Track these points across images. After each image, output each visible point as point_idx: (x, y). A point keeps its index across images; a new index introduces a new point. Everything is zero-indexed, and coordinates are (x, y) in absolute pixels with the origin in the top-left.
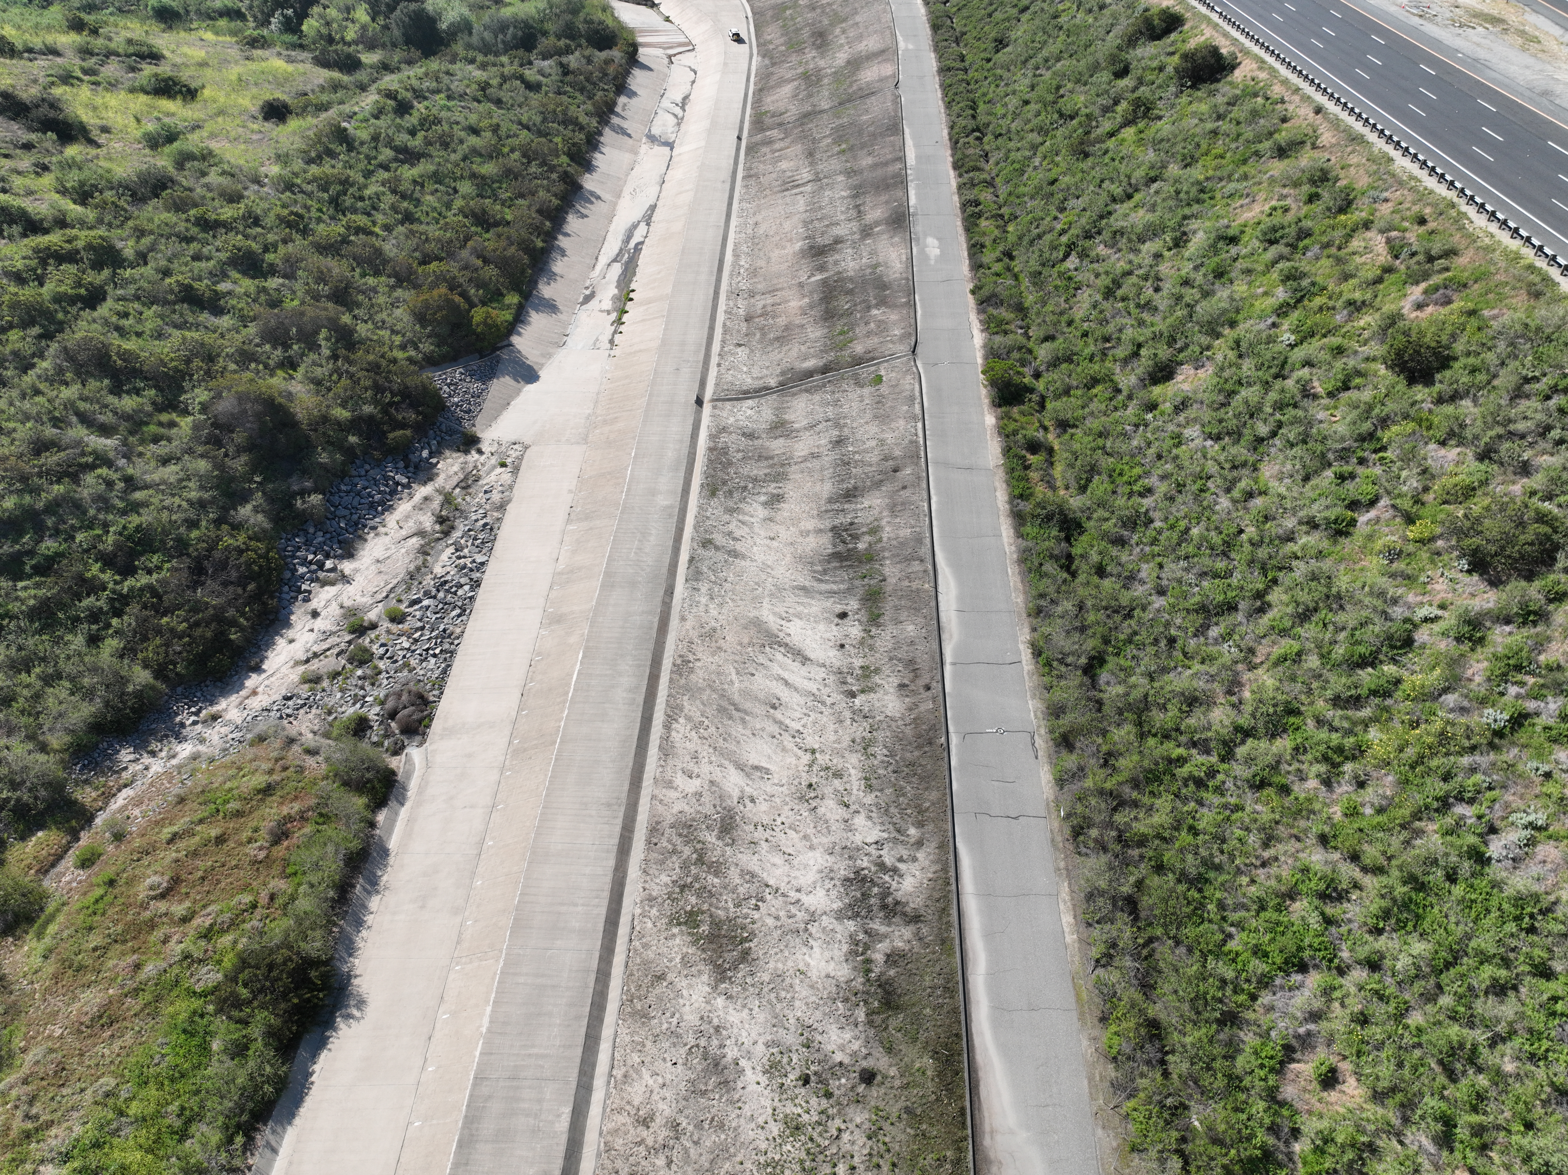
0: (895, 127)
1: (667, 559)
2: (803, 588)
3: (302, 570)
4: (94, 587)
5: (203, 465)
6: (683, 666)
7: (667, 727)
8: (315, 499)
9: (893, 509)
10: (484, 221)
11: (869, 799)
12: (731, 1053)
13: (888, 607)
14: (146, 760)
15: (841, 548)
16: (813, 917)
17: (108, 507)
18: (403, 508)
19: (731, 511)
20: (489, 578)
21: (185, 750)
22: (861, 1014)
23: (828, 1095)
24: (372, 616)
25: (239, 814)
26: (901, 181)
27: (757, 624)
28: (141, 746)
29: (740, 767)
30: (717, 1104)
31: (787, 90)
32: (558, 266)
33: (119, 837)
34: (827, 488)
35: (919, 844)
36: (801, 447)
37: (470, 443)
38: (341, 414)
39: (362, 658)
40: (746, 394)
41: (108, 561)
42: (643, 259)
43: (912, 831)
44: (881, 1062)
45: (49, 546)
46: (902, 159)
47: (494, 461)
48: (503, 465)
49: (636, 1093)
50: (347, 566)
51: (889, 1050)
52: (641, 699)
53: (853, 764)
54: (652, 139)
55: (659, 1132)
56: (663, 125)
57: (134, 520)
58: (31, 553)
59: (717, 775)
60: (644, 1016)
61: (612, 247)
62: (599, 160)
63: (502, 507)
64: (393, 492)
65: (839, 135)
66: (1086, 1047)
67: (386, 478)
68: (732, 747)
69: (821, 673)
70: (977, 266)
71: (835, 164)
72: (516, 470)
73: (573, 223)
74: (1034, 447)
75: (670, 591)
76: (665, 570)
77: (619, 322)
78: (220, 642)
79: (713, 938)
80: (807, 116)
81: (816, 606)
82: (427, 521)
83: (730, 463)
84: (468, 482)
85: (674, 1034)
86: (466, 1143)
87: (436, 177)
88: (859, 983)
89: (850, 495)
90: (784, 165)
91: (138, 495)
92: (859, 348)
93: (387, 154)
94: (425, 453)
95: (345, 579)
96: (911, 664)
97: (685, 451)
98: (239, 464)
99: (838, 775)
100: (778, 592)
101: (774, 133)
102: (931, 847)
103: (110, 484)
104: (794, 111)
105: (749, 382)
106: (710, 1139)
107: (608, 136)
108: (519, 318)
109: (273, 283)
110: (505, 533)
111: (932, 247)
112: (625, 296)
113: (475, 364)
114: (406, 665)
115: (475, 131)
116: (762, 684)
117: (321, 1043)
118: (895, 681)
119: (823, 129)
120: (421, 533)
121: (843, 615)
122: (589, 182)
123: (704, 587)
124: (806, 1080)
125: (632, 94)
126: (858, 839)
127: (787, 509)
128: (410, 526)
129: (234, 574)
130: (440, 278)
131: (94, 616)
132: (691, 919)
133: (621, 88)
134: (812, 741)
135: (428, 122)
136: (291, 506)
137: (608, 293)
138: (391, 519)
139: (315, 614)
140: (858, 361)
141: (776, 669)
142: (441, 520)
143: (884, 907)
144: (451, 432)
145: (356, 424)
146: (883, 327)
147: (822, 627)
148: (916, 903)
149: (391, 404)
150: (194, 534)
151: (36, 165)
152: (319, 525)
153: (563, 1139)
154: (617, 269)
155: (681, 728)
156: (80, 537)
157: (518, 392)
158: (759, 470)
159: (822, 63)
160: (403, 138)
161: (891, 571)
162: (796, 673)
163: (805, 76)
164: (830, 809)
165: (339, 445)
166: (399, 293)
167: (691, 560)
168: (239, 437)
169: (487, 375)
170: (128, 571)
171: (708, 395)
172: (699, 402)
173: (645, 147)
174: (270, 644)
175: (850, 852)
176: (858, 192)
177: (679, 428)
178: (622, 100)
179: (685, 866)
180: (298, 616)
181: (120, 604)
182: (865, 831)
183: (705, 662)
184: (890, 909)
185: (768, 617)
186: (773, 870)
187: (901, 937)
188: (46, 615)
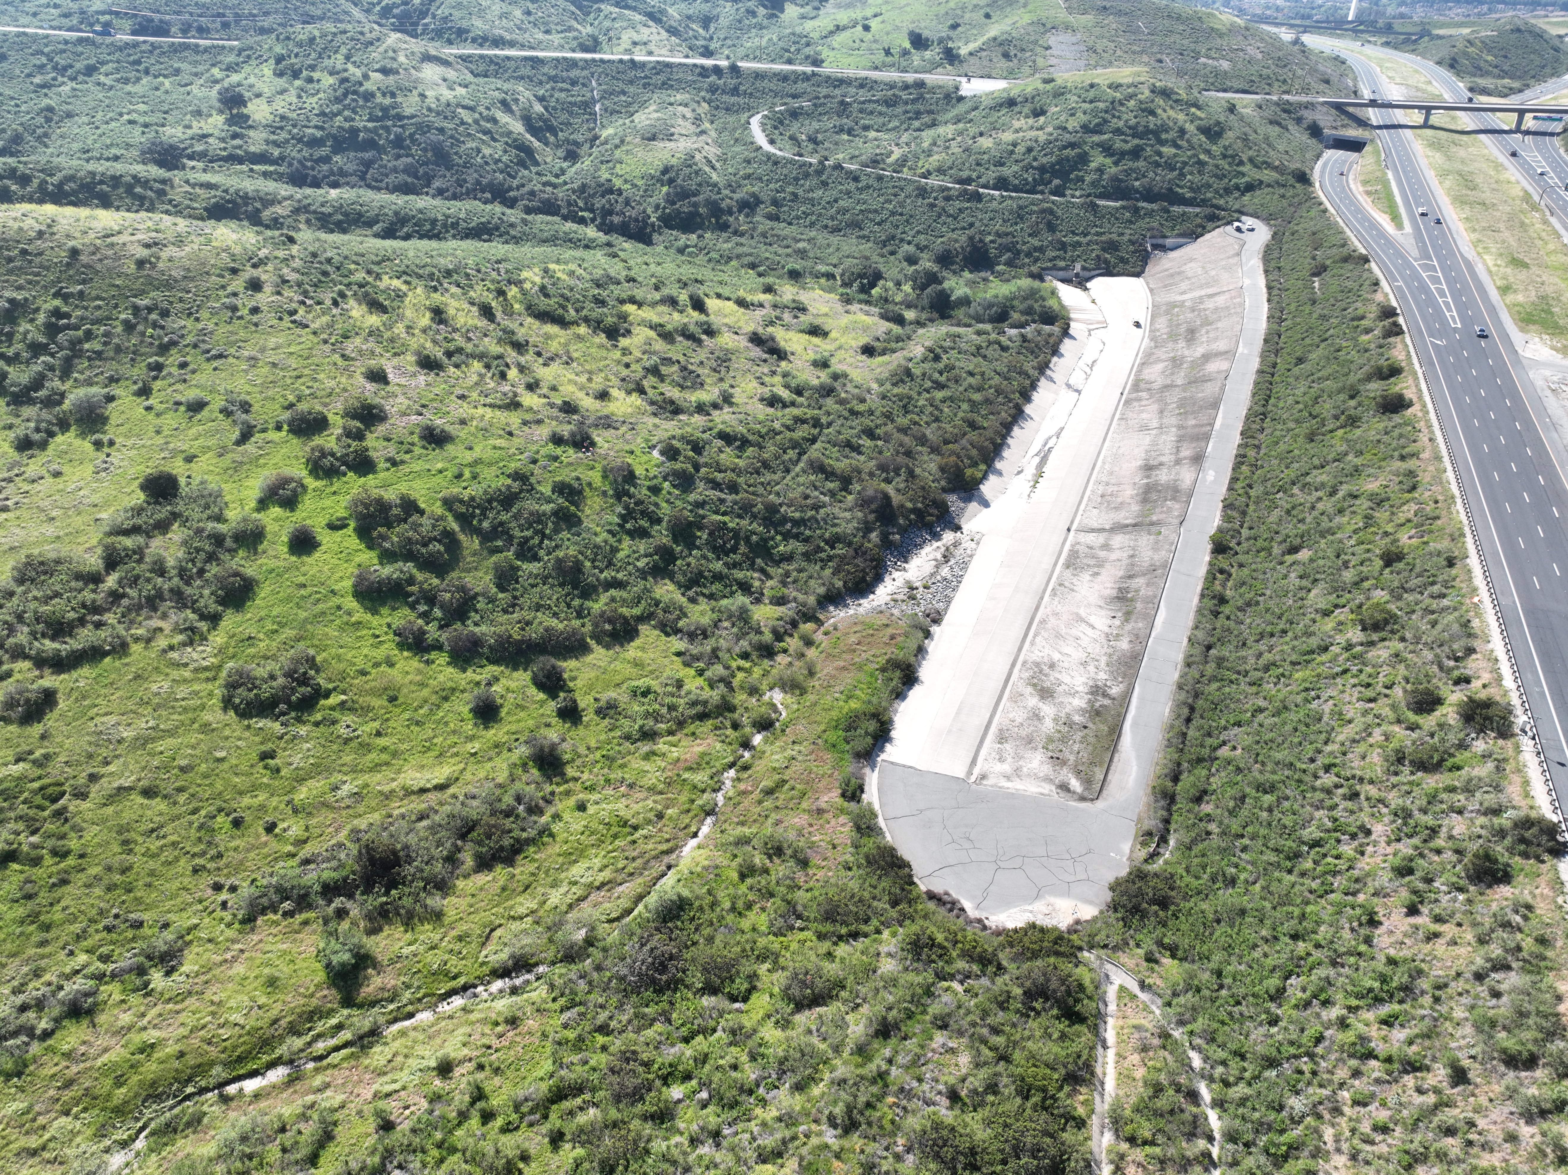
0: (1215, 405)
1: (1042, 587)
2: (1100, 606)
3: (889, 563)
4: (823, 550)
5: (860, 514)
6: (1043, 622)
7: (1034, 637)
8: (897, 537)
9: (1148, 585)
10: (973, 425)
11: (1107, 669)
12: (1042, 714)
13: (1134, 617)
14: (839, 611)
15: (1120, 595)
16: (1077, 692)
17: (827, 523)
18: (928, 549)
19: (1074, 575)
20: (965, 580)
21: (852, 610)
22: (1087, 715)
23: (1071, 728)
24: (916, 585)
25: (877, 629)
26: (1207, 437)
27: (1077, 614)
28: (837, 607)
29: (1060, 652)
30: (1036, 722)
31: (1160, 367)
32: (1006, 453)
33: (836, 629)
34: (1121, 573)
35: (1121, 682)
36: (1113, 556)
37: (957, 528)
38: (909, 505)
39: (913, 598)
40: (1093, 530)
41: (827, 542)
42: (1052, 457)
43: (1120, 679)
44: (1090, 725)
45: (808, 532)
46: (1212, 425)
47: (968, 538)
48: (972, 540)
49: (1011, 716)
50: (906, 565)
51: (1094, 723)
52: (1025, 628)
53: (1104, 660)
54: (1069, 386)
55: (1017, 724)
56: (1076, 379)
57: (835, 530)
58: (802, 534)
59: (1051, 653)
60: (1015, 702)
61: (1036, 447)
62: (1035, 396)
63: (971, 556)
64: (924, 542)
65: (1182, 403)
66: (1160, 737)
67: (922, 536)
68: (1058, 647)
69: (1099, 632)
70: (1230, 489)
71: (1174, 421)
72: (978, 543)
73: (1016, 431)
74: (1222, 571)
75: (1042, 598)
76: (1041, 591)
77: (1034, 487)
78: (863, 579)
79: (1041, 690)
80: (1166, 387)
81: (1103, 612)
82: (939, 556)
83: (1078, 557)
84: (956, 544)
85: (1025, 707)
87: (951, 399)
88: (1089, 709)
89: (1130, 577)
90: (1144, 415)
91: (837, 521)
92: (1154, 518)
93: (928, 384)
94: (938, 529)
95: (905, 570)
96: (1137, 636)
97: (1058, 549)
98: (871, 517)
99: (1097, 661)
100: (1089, 605)
101: (1144, 395)
102: (1125, 684)
103: (827, 515)
104: (1160, 382)
105: (1096, 525)
106: (1032, 728)
107: (1043, 382)
108: (985, 477)
109: (880, 443)
110: (972, 567)
111: (1210, 475)
112: (1039, 474)
113: (963, 494)
114: (931, 603)
115: (971, 374)
116: (1074, 632)
117: (911, 688)
118: (1128, 639)
119: (1173, 397)
120: (936, 560)
121: (1114, 617)
122: (1028, 409)
123: (1056, 599)
124: (1065, 724)
125: (1061, 356)
126: (1099, 677)
127: (1099, 578)
128: (931, 556)
129: (868, 558)
130: (953, 453)
131: (822, 560)
132: (1035, 685)
133: (1055, 352)
134: (1089, 650)
135: (950, 368)
136: (887, 536)
137: (1030, 471)
138: (924, 552)
139: (894, 580)
140: (1152, 524)
141: (1081, 629)
142: (944, 556)
143: (1103, 694)
144: (950, 522)
145: (914, 510)
146: (1170, 510)
147: (1104, 619)
148: (1115, 695)
149: (928, 505)
150: (855, 539)
151: (771, 371)
152: (897, 548)
153: (987, 720)
154: (1037, 460)
155: (1038, 639)
156: (818, 531)
157: (981, 510)
158: (1092, 562)
159: (1187, 353)
160: (936, 375)
161: (1139, 606)
162: (1089, 631)
163: (1174, 360)
164: (1091, 668)
165: (907, 518)
166: (933, 456)
167: (1053, 589)
168: (873, 506)
169: (968, 499)
170: (833, 548)
171: (1074, 527)
172: (1069, 530)
173: (1064, 391)
174: (878, 585)
175: (1095, 680)
176: (1181, 439)
177: (1057, 539)
178: (1055, 359)
179: (1035, 673)
180: (887, 579)
181: (830, 558)
182: (1102, 676)
183: (1052, 622)
184: (1105, 695)
185: (1082, 612)
186: (1066, 678)
187: (1107, 702)
188: (807, 556)
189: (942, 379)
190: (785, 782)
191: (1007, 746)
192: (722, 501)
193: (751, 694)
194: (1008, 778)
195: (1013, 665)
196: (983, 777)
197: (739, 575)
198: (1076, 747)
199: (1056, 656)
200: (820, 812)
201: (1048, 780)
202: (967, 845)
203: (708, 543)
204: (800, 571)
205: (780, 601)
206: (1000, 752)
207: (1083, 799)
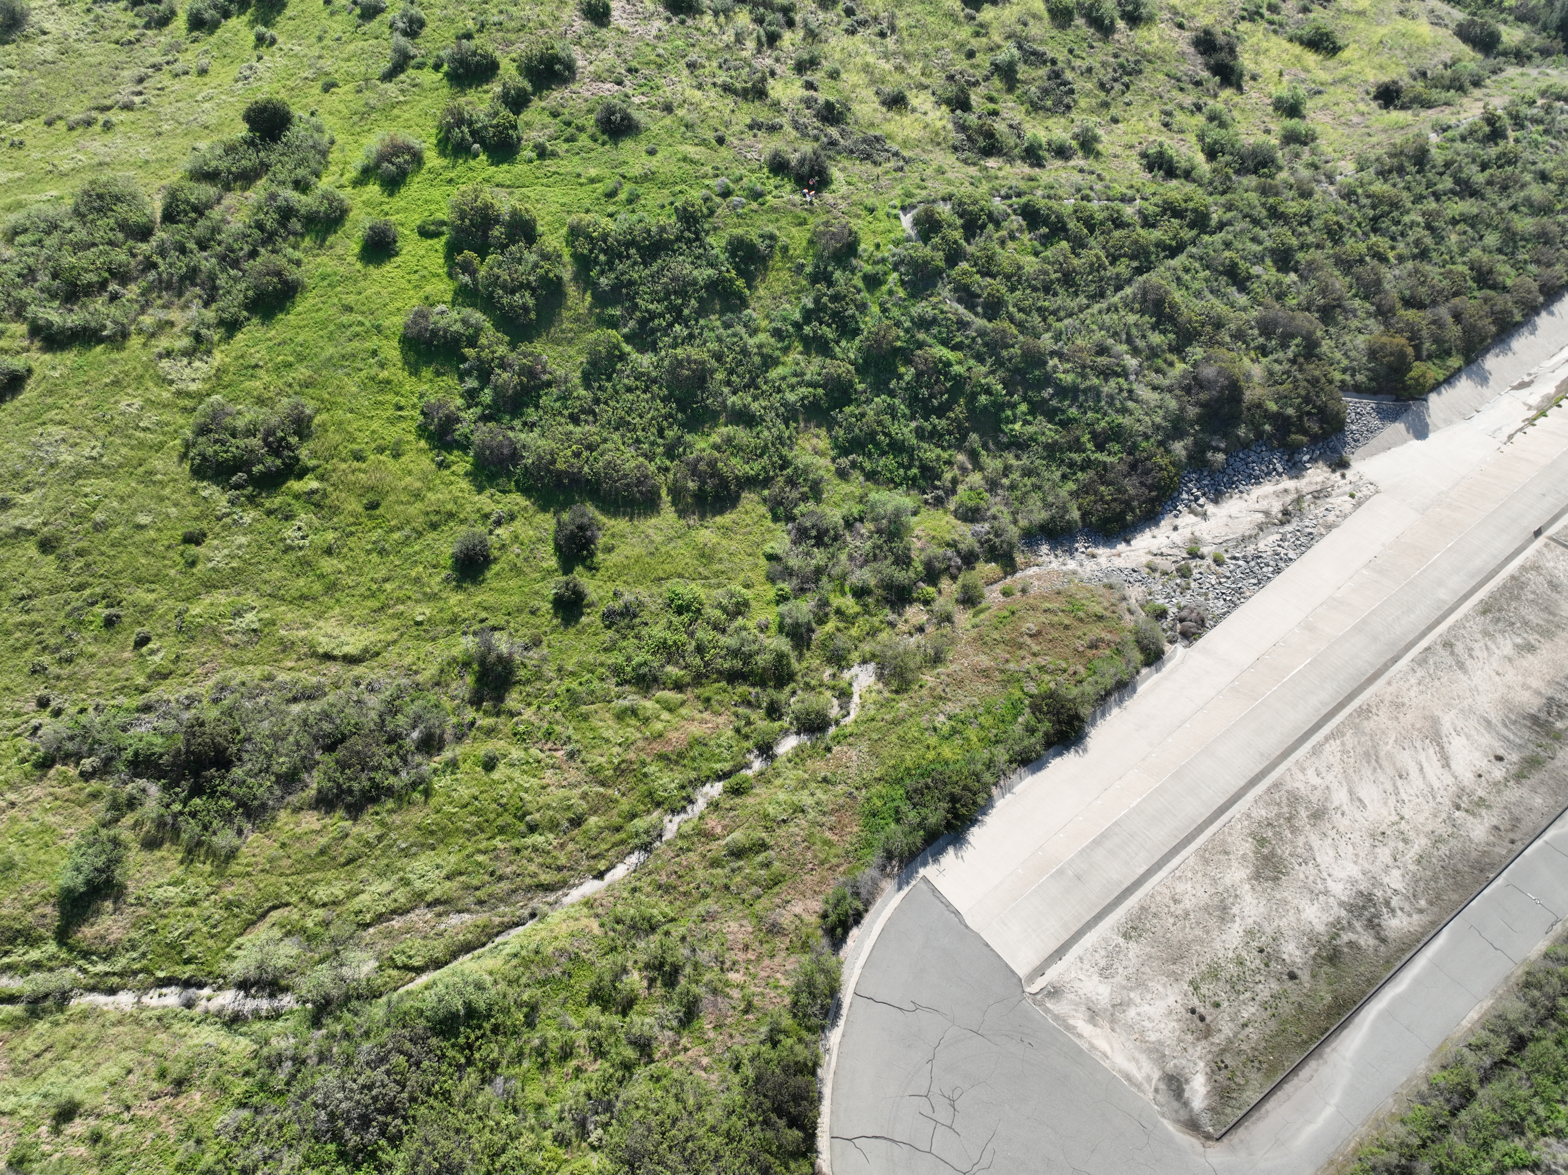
1: (1411, 637)
2: (1489, 723)
3: (1185, 496)
4: (1081, 449)
5: (1173, 404)
6: (1365, 712)
7: (1327, 739)
8: (1221, 457)
10: (1485, 279)
11: (1413, 868)
12: (1235, 910)
13: (1536, 777)
14: (1052, 557)
15: (1543, 716)
16: (1326, 893)
17: (1111, 404)
18: (1267, 488)
19: (1486, 633)
20: (1289, 572)
21: (1072, 565)
22: (1313, 951)
23: (1267, 965)
24: (1204, 550)
25: (1081, 620)
27: (1435, 722)
28: (1053, 548)
29: (1351, 792)
30: (1212, 923)
32: (1519, 342)
33: (1024, 591)
35: (1421, 911)
37: (1341, 465)
38: (1272, 407)
39: (1184, 573)
41: (1094, 436)
43: (1423, 903)
44: (1305, 976)
45: (1073, 412)
47: (1348, 488)
48: (1352, 496)
49: (1180, 887)
50: (1210, 508)
51: (1314, 976)
52: (1324, 712)
53: (1420, 844)
55: (1178, 910)
57: (1120, 419)
58: (1063, 412)
59: (1334, 786)
60: (1207, 862)
63: (1329, 527)
64: (1268, 474)
66: (1422, 1068)
67: (1270, 462)
68: (1356, 778)
69: (1450, 780)
72: (1359, 504)
75: (1395, 660)
76: (1403, 644)
77: (1531, 422)
79: (1266, 858)
81: (1487, 740)
82: (1276, 508)
83: (1518, 598)
84: (1319, 495)
85: (1215, 881)
86: (1097, 842)
87: (1474, 220)
88: (1324, 939)
91: (1130, 404)
94: (1306, 458)
95: (1204, 516)
96: (1517, 821)
97: (1491, 567)
98: (1192, 412)
99: (1406, 841)
100: (1470, 712)
102: (1425, 919)
103: (1121, 390)
106: (1198, 932)
108: (1449, 381)
109: (1290, 279)
110: (1319, 548)
113: (1387, 404)
114: (1206, 594)
116: (1406, 759)
117: (1060, 754)
118: (1495, 821)
120: (1267, 513)
121: (1500, 759)
123: (1420, 673)
124: (1261, 951)
126: (1386, 880)
127: (1530, 661)
128: (1264, 505)
129: (1150, 481)
130: (1410, 327)
131: (1072, 465)
132: (1262, 841)
134: (1406, 812)
135: (1507, 160)
136: (1204, 452)
137: (1544, 389)
138: (1255, 492)
139: (1175, 528)
141: (1422, 757)
142: (1285, 513)
143: (1370, 921)
144: (1334, 450)
145: (1276, 418)
147: (1477, 754)
148: (1390, 934)
149: (1309, 413)
150: (1144, 444)
151: (1195, 105)
152: (1211, 474)
153: (1136, 877)
155: (1334, 746)
156: (1090, 414)
157: (1406, 441)
158: (1536, 618)
160: (1472, 170)
162: (1433, 768)
164: (1384, 854)
165: (1256, 428)
166: (1371, 322)
167: (1428, 649)
168: (1204, 396)
169: (1392, 416)
170: (1100, 448)
171: (1551, 531)
172: (1538, 533)
174: (1142, 531)
175: (1375, 882)
177: (1503, 545)
179: (1279, 815)
180: (1166, 523)
181: (1086, 465)
182: (1395, 880)
183: (1382, 719)
184: (1373, 925)
185: (1447, 723)
186: (1324, 855)
187: (1366, 940)
188: (1052, 451)
189: (1480, 178)
190: (764, 846)
191: (1134, 949)
192: (963, 325)
193: (829, 661)
194: (1093, 1014)
195: (1253, 782)
196: (1054, 992)
197: (930, 453)
198: (1248, 1011)
199: (1340, 797)
200: (775, 930)
201: (1157, 1053)
202: (943, 1114)
203: (909, 388)
204: (1028, 473)
205: (970, 515)
206: (1114, 954)
207: (1192, 1125)
